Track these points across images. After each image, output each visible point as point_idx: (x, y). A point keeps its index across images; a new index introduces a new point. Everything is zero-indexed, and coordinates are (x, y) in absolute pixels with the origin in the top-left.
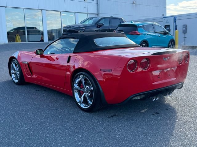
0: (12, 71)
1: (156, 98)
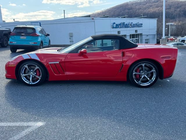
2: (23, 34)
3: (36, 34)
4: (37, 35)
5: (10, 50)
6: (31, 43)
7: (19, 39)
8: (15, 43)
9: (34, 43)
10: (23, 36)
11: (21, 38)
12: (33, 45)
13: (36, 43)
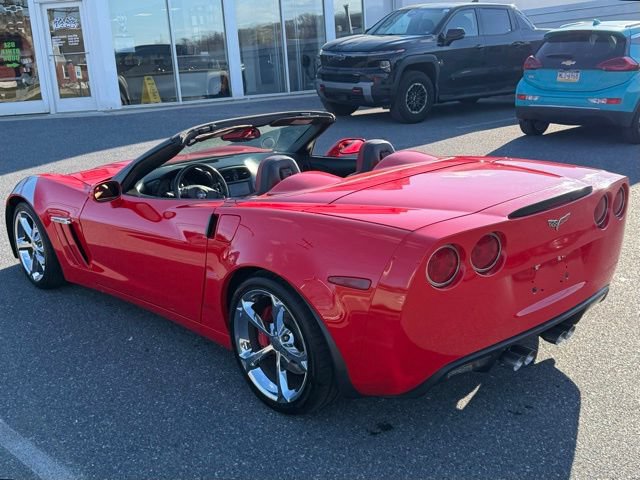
0: (21, 243)
1: (524, 359)
2: (569, 63)
3: (625, 62)
4: (626, 67)
5: (518, 126)
6: (594, 101)
7: (553, 86)
8: (533, 99)
9: (610, 101)
10: (567, 68)
11: (559, 79)
12: (604, 108)
13: (618, 100)
